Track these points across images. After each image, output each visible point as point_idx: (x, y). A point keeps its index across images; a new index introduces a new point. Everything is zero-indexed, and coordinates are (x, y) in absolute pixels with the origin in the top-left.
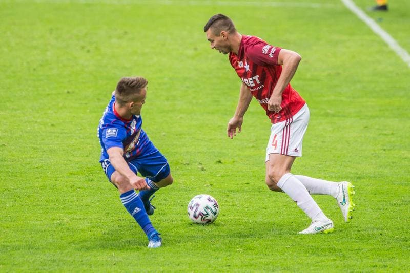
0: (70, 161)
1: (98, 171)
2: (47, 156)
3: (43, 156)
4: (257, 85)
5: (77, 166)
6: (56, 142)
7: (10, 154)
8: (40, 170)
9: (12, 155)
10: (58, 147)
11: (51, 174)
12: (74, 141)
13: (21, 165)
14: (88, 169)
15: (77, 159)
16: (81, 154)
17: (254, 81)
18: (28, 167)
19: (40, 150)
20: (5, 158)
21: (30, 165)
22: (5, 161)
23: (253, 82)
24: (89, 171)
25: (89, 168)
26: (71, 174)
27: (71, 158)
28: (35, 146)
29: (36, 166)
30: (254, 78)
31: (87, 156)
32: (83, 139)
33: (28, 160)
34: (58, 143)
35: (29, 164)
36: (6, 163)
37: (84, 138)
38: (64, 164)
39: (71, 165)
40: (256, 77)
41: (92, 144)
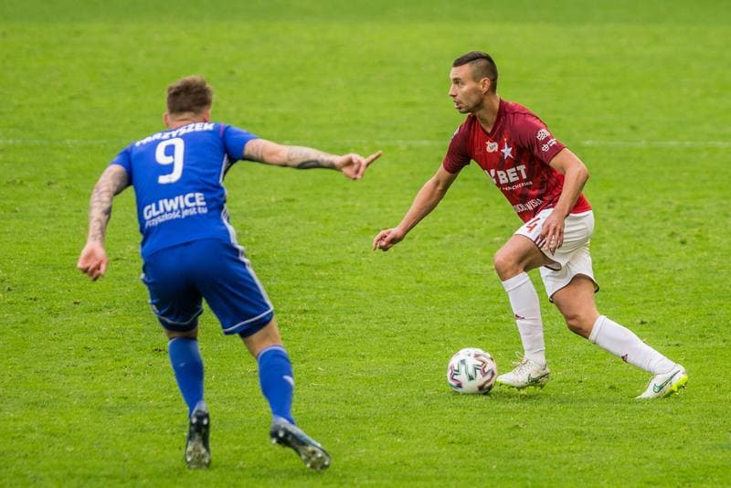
0: (646, 457)
1: (701, 478)
2: (602, 448)
3: (594, 449)
4: (521, 180)
5: (661, 468)
6: (619, 421)
7: (529, 444)
8: (587, 475)
9: (532, 446)
10: (622, 429)
11: (608, 482)
12: (654, 418)
13: (551, 466)
14: (680, 474)
15: (659, 454)
16: (666, 445)
17: (519, 173)
18: (564, 469)
19: (587, 437)
20: (519, 452)
21: (568, 466)
22: (520, 458)
23: (515, 174)
24: (683, 477)
25: (683, 472)
26: (649, 483)
27: (649, 452)
28: (579, 428)
29: (580, 469)
30: (518, 168)
31: (679, 448)
32: (672, 413)
33: (565, 456)
34: (623, 421)
35: (566, 463)
36: (520, 463)
37: (674, 412)
38: (635, 465)
39: (647, 466)
40: (522, 168)
41: (690, 426)
